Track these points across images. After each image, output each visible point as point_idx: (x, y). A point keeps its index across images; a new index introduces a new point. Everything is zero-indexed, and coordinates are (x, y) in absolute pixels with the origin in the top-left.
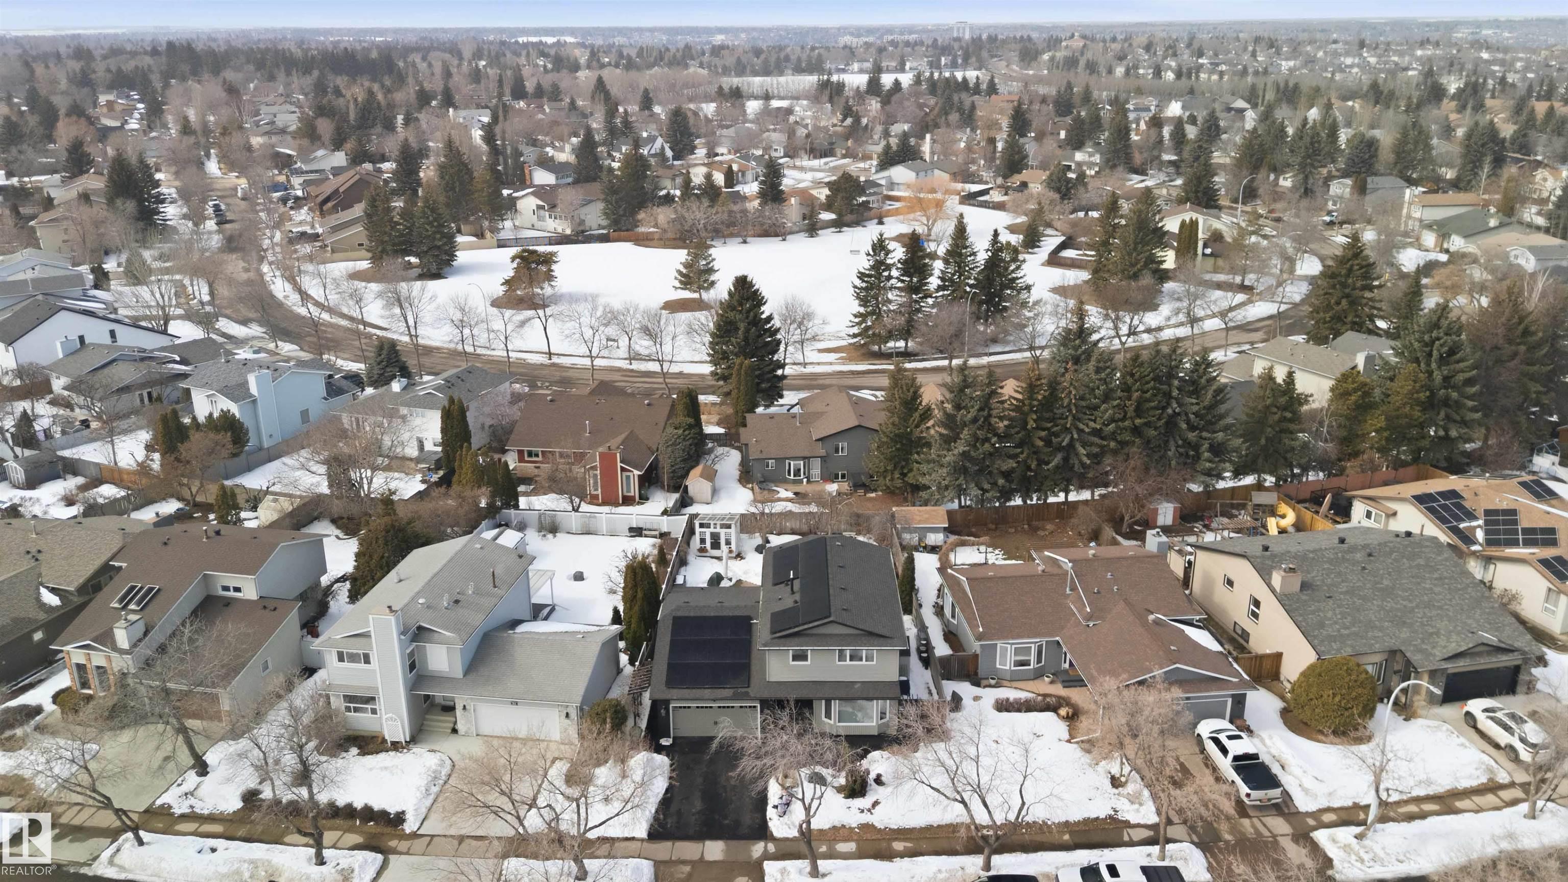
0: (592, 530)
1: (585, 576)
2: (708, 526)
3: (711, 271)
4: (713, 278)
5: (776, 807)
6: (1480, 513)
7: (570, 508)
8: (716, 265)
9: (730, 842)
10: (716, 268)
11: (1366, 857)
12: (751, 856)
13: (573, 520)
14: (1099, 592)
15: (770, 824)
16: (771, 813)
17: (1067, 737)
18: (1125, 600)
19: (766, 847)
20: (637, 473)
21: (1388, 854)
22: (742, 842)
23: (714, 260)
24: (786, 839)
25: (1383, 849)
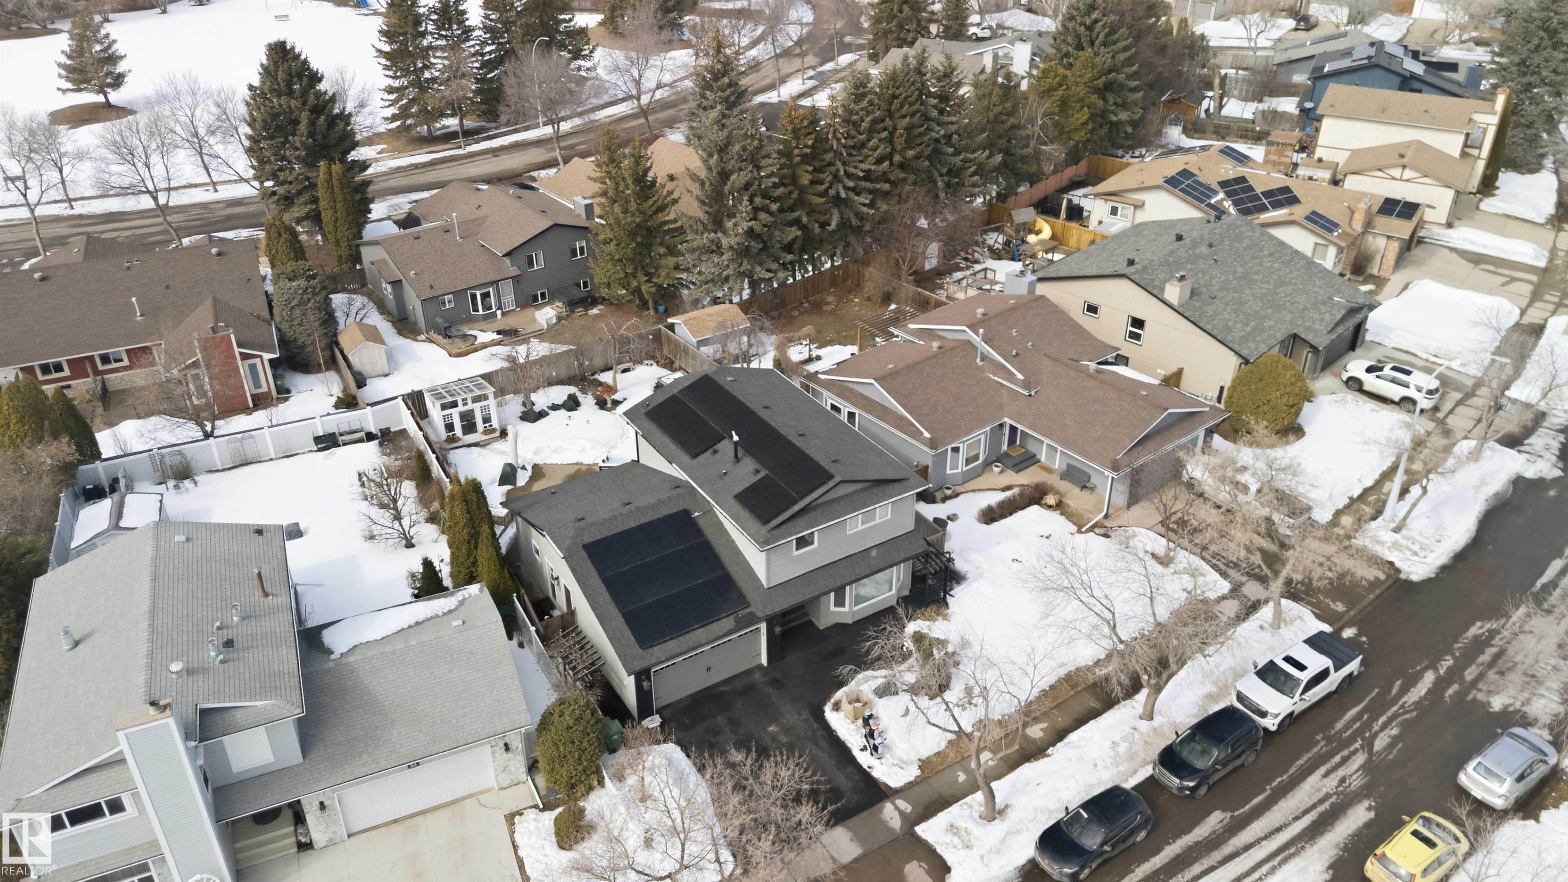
0: (250, 456)
1: (302, 527)
2: (454, 405)
3: (113, 59)
4: (121, 68)
5: (864, 749)
6: (1214, 186)
7: (200, 435)
8: (119, 48)
9: (849, 822)
10: (121, 52)
11: (1416, 548)
12: (891, 830)
13: (215, 451)
14: (1017, 354)
15: (875, 774)
16: (864, 759)
17: (1074, 528)
18: (1046, 355)
19: (897, 808)
20: (267, 356)
21: (1427, 538)
22: (865, 814)
23: (114, 41)
24: (910, 785)
25: (1421, 534)
